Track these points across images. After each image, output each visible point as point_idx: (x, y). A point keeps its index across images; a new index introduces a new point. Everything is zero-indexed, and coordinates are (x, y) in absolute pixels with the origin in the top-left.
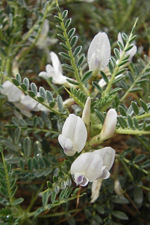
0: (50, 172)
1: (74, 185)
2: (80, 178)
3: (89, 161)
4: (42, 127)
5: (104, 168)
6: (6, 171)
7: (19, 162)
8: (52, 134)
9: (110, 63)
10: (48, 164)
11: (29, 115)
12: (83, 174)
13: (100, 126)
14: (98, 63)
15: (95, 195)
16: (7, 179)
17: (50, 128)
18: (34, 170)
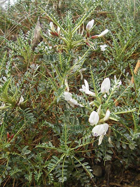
0: (82, 132)
1: (93, 137)
2: (95, 134)
3: (99, 128)
4: (79, 112)
5: (104, 131)
6: (66, 130)
7: (70, 126)
8: (83, 116)
9: (110, 89)
10: (81, 128)
11: (73, 107)
12: (97, 132)
13: (104, 115)
14: (105, 90)
15: (100, 143)
16: (66, 133)
17: (83, 113)
18: (76, 130)
